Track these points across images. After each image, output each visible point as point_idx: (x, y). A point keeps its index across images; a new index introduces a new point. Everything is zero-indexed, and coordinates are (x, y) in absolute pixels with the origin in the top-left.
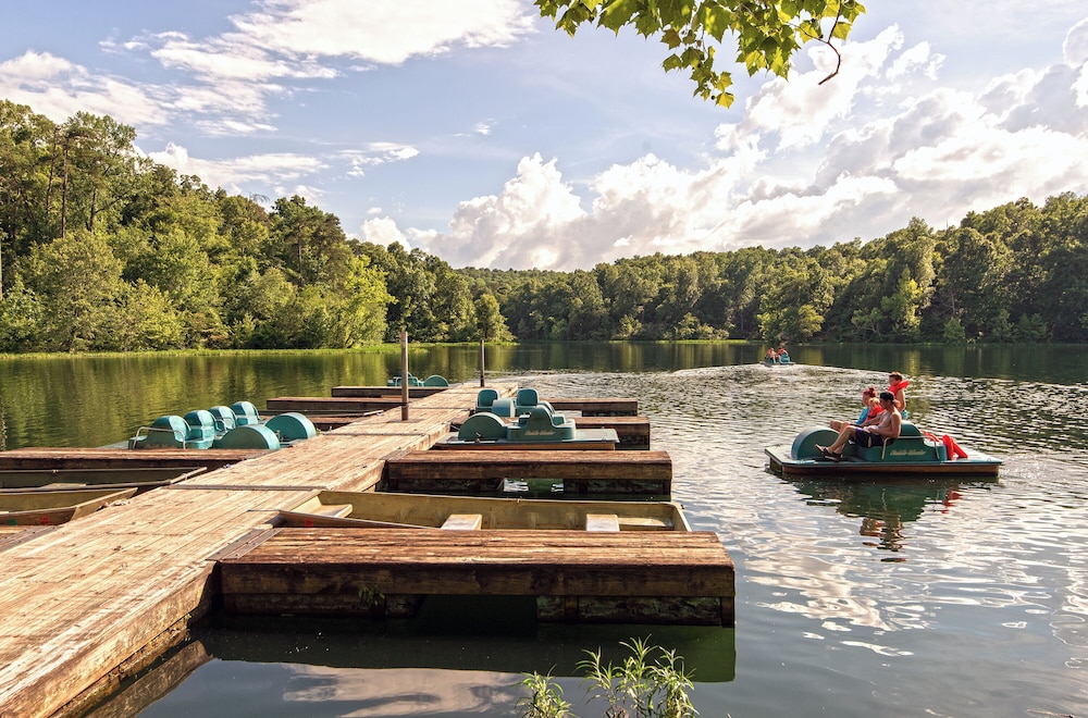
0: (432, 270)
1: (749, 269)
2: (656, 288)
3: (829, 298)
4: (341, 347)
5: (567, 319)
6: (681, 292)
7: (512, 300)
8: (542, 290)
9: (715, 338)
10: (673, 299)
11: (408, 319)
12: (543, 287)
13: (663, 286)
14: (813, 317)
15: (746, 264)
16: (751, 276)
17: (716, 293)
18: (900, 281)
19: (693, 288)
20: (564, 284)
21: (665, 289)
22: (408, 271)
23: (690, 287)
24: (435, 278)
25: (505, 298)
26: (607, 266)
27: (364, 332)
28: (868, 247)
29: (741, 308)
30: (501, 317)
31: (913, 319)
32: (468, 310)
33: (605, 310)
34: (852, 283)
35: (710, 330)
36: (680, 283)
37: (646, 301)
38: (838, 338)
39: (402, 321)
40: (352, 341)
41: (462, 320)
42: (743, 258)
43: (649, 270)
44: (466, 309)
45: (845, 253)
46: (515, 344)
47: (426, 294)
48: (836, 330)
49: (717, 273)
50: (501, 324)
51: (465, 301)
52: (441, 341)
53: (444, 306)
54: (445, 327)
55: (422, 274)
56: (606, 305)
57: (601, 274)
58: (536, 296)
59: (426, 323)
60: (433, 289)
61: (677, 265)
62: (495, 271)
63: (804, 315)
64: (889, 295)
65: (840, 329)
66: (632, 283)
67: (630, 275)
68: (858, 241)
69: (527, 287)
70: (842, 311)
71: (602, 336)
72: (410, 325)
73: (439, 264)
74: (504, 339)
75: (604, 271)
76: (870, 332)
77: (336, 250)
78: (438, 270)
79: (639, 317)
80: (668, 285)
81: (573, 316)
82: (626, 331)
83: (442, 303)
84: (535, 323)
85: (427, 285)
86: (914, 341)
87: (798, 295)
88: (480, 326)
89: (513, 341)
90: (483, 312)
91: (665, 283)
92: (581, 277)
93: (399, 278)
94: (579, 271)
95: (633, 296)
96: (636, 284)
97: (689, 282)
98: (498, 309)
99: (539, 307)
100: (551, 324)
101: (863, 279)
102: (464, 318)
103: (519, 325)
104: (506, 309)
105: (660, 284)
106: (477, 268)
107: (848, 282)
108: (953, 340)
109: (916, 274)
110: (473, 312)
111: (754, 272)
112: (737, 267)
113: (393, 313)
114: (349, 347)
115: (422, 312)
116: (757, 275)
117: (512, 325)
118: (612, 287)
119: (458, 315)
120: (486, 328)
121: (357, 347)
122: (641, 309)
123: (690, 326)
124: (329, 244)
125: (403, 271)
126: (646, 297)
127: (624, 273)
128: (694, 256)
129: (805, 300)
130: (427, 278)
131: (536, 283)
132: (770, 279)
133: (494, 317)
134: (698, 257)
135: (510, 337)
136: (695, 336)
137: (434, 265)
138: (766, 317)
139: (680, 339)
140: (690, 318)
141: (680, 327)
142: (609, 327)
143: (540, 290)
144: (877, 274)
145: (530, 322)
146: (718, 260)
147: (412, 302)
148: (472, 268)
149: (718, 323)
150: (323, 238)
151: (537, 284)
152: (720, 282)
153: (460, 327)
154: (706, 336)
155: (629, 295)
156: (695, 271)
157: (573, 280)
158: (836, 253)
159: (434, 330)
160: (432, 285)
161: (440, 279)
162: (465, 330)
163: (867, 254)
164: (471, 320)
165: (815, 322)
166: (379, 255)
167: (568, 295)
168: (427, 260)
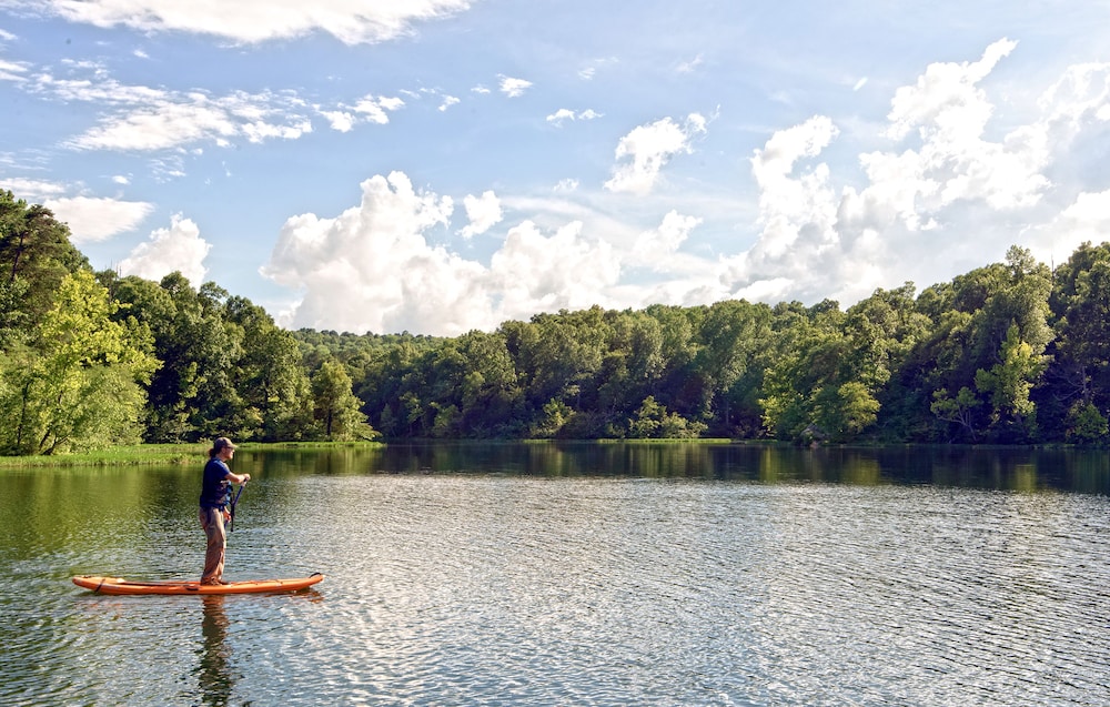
0: (238, 320)
1: (737, 330)
2: (599, 359)
3: (883, 373)
4: (28, 451)
5: (459, 405)
6: (635, 363)
7: (370, 376)
8: (419, 360)
9: (689, 435)
10: (623, 373)
11: (191, 402)
12: (421, 355)
13: (609, 354)
14: (863, 400)
15: (732, 322)
16: (739, 342)
17: (690, 365)
18: (1004, 343)
19: (655, 358)
20: (453, 352)
21: (611, 359)
22: (194, 319)
23: (652, 356)
24: (242, 332)
25: (360, 373)
26: (522, 325)
27: (78, 422)
28: (925, 296)
29: (726, 389)
30: (355, 399)
31: (1024, 405)
32: (298, 388)
33: (519, 390)
34: (915, 349)
35: (682, 422)
36: (636, 350)
37: (582, 376)
38: (902, 435)
39: (182, 405)
40: (52, 438)
41: (288, 404)
42: (729, 313)
43: (587, 330)
44: (295, 388)
45: (895, 304)
46: (378, 445)
47: (225, 360)
48: (898, 423)
49: (689, 335)
50: (354, 412)
51: (294, 371)
52: (249, 440)
53: (257, 381)
54: (256, 415)
55: (219, 326)
56: (520, 383)
57: (512, 336)
58: (409, 370)
59: (225, 409)
60: (237, 350)
61: (629, 323)
62: (345, 334)
63: (851, 398)
64: (988, 367)
65: (905, 422)
66: (562, 349)
67: (559, 337)
68: (910, 287)
69: (394, 356)
70: (903, 393)
71: (516, 431)
72: (196, 411)
73: (250, 311)
74: (359, 437)
75: (516, 332)
76: (955, 427)
77: (45, 272)
78: (248, 321)
79: (570, 402)
80: (617, 354)
81: (468, 402)
82: (553, 424)
83: (253, 375)
84: (408, 411)
85: (228, 345)
86: (1030, 442)
87: (832, 367)
88: (318, 414)
89: (374, 440)
90: (324, 390)
91: (611, 350)
92: (480, 340)
93: (179, 331)
94: (476, 332)
95: (563, 369)
96: (568, 352)
97: (649, 348)
98: (349, 385)
99: (414, 387)
100: (434, 412)
101: (934, 342)
102: (292, 400)
103: (383, 415)
104: (362, 391)
105: (603, 352)
106: (318, 331)
107: (909, 348)
108: (1091, 440)
109: (1025, 332)
110: (307, 391)
111: (743, 335)
112: (719, 326)
113: (162, 390)
114: (48, 452)
115: (219, 390)
116: (747, 340)
117: (372, 413)
118: (528, 354)
119: (282, 396)
120: (329, 419)
121: (65, 452)
122: (575, 390)
123: (652, 417)
124: (32, 259)
125: (185, 321)
126: (582, 371)
127: (550, 333)
128: (650, 311)
129: (847, 375)
130: (229, 332)
131: (409, 351)
132: (767, 346)
133: (343, 399)
134: (656, 312)
135: (369, 432)
136: (658, 432)
137: (240, 312)
138: (772, 402)
139: (637, 437)
140: (651, 404)
141: (636, 418)
142: (527, 418)
143: (416, 361)
144: (959, 334)
145: (400, 409)
146: (690, 315)
147: (200, 372)
148: (309, 330)
149: (690, 411)
150: (22, 248)
151: (412, 352)
152: (695, 350)
153: (283, 415)
154: (675, 431)
155: (557, 366)
156: (658, 332)
157: (468, 346)
158: (881, 305)
159: (238, 421)
160: (236, 344)
161: (252, 333)
162: (292, 421)
163: (928, 305)
164: (304, 404)
165: (867, 411)
166: (143, 292)
167: (462, 368)
168: (230, 303)
